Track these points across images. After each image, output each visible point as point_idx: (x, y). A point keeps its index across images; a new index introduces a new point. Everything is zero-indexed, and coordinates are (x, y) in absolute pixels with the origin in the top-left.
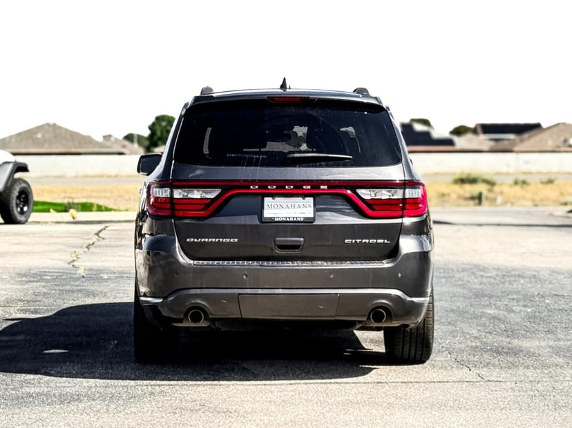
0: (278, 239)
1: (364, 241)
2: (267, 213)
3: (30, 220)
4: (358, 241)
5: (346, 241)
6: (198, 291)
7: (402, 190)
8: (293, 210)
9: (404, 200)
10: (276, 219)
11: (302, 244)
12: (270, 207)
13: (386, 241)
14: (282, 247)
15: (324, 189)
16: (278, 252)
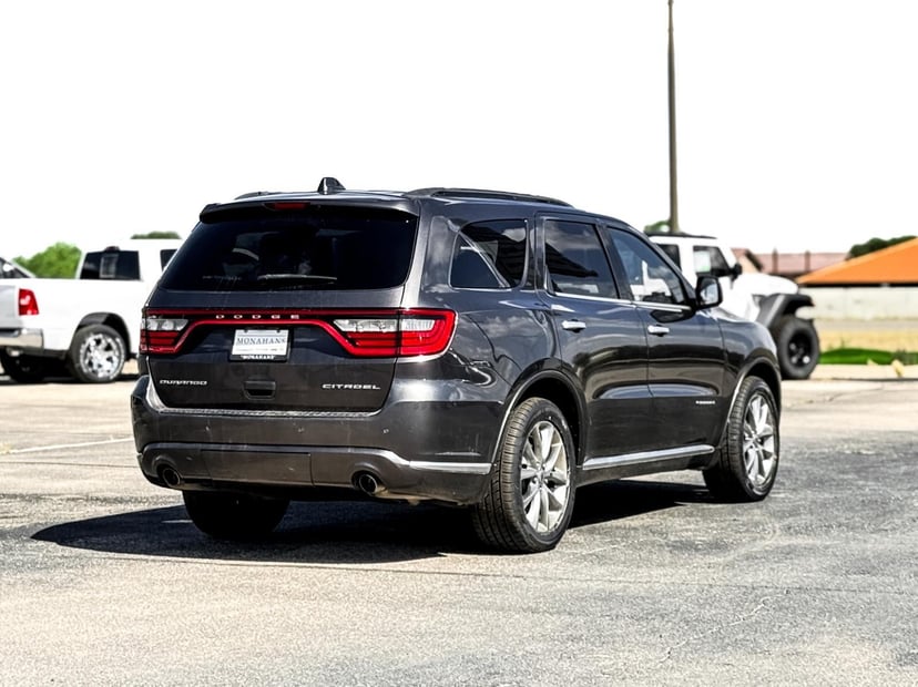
0: (248, 382)
1: (346, 386)
2: (237, 350)
3: (814, 375)
4: (339, 386)
5: (324, 386)
6: (165, 445)
7: (396, 321)
8: (265, 346)
9: (398, 334)
10: (245, 357)
11: (274, 388)
12: (240, 342)
13: (374, 387)
14: (254, 392)
15: (294, 320)
16: (248, 397)
